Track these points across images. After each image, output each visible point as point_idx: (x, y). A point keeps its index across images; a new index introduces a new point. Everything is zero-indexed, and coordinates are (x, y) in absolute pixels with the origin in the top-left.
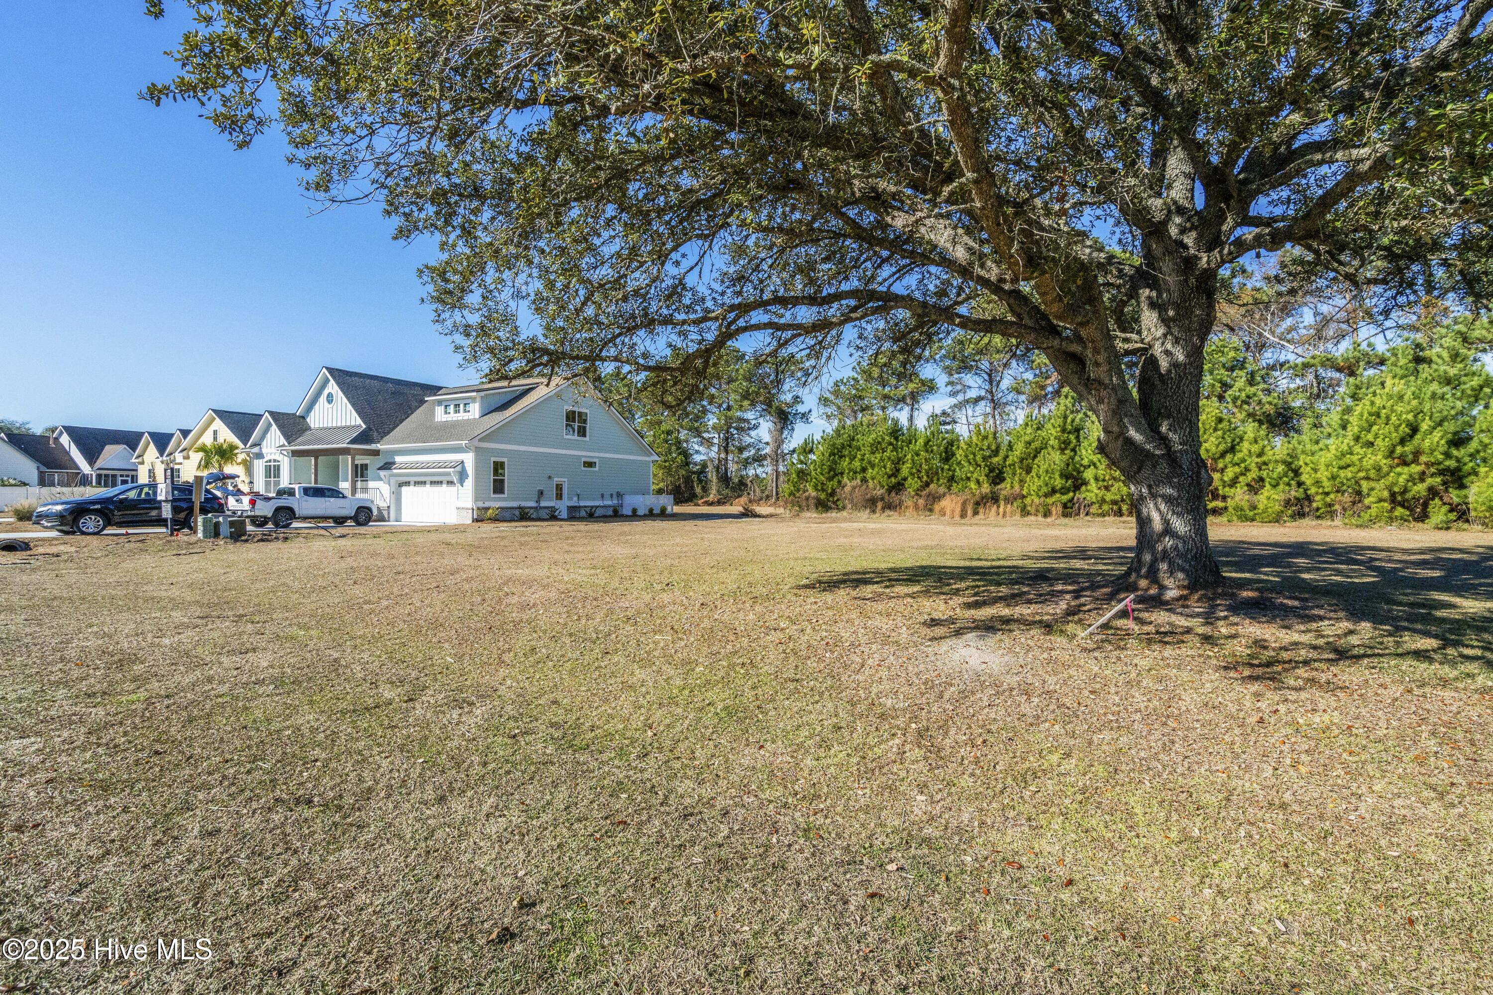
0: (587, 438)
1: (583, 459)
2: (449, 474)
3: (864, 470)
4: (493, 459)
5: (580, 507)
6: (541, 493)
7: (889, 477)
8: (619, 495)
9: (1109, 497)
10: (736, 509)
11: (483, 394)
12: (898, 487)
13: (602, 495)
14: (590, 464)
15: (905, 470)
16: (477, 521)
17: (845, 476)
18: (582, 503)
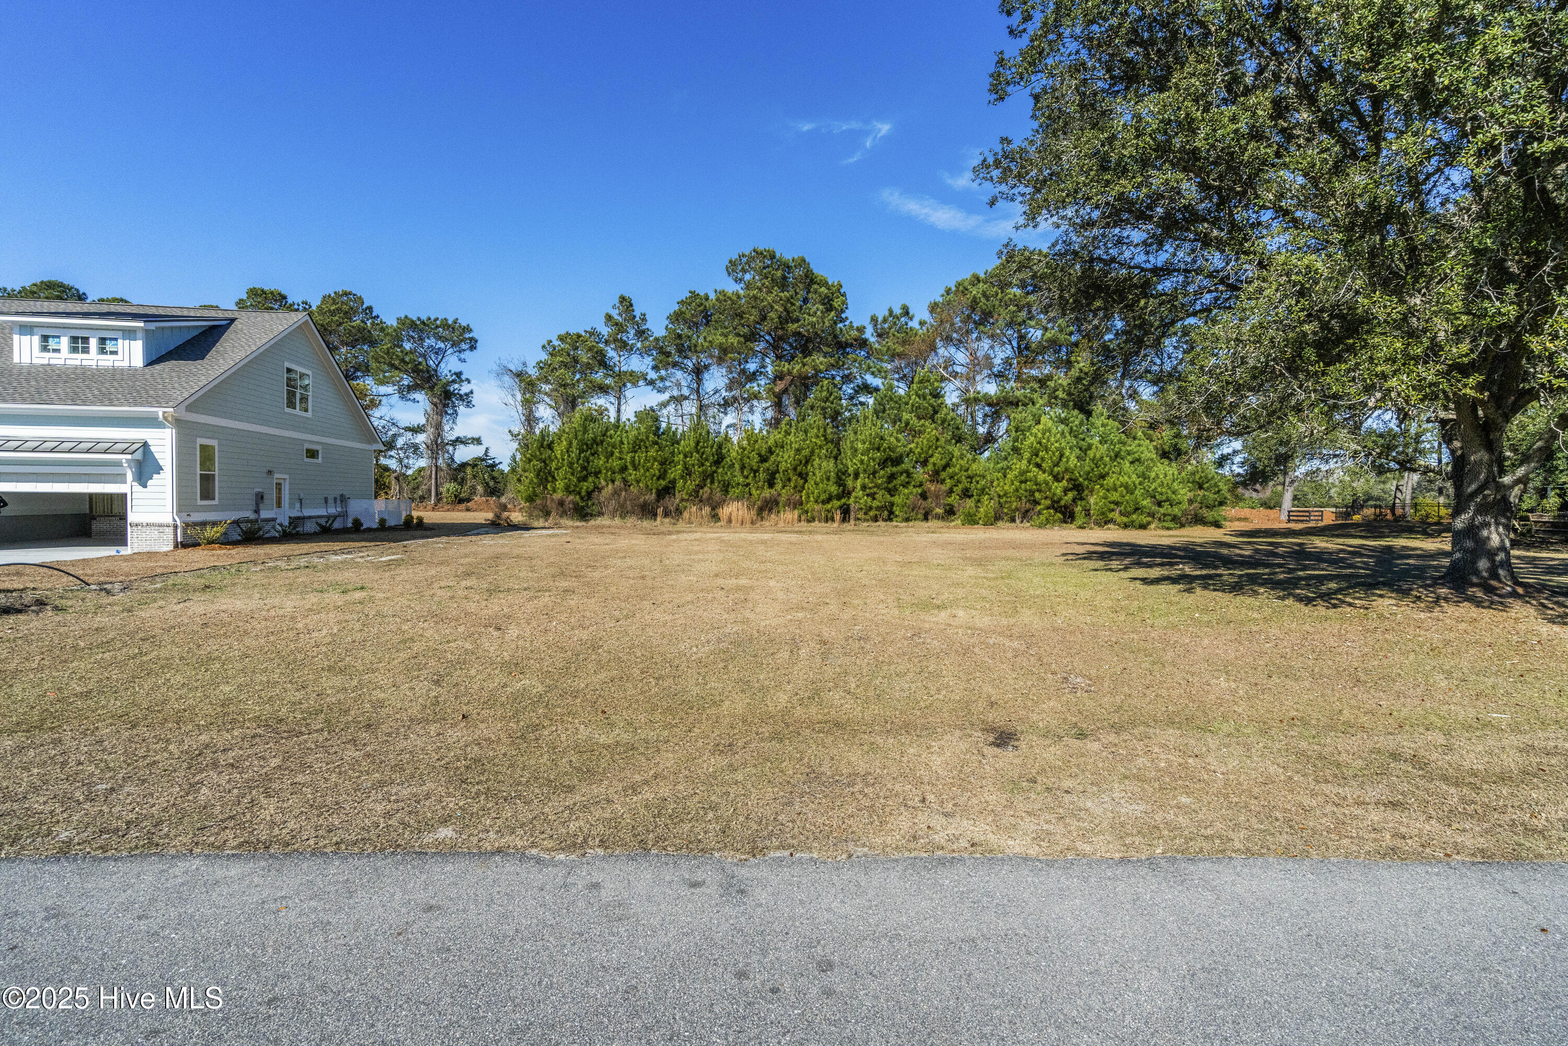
0: (309, 414)
1: (307, 446)
2: (118, 464)
3: (624, 469)
4: (201, 441)
5: (304, 518)
6: (260, 497)
7: (658, 479)
8: (343, 499)
9: (876, 504)
10: (482, 516)
11: (152, 326)
12: (666, 491)
13: (326, 500)
14: (312, 454)
15: (675, 472)
16: (185, 546)
17: (602, 476)
18: (307, 512)
